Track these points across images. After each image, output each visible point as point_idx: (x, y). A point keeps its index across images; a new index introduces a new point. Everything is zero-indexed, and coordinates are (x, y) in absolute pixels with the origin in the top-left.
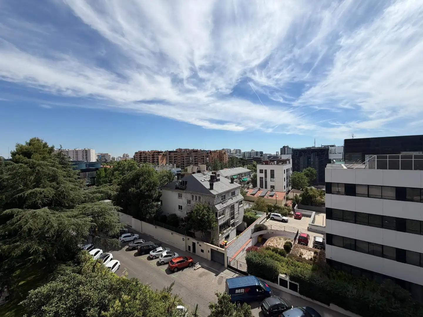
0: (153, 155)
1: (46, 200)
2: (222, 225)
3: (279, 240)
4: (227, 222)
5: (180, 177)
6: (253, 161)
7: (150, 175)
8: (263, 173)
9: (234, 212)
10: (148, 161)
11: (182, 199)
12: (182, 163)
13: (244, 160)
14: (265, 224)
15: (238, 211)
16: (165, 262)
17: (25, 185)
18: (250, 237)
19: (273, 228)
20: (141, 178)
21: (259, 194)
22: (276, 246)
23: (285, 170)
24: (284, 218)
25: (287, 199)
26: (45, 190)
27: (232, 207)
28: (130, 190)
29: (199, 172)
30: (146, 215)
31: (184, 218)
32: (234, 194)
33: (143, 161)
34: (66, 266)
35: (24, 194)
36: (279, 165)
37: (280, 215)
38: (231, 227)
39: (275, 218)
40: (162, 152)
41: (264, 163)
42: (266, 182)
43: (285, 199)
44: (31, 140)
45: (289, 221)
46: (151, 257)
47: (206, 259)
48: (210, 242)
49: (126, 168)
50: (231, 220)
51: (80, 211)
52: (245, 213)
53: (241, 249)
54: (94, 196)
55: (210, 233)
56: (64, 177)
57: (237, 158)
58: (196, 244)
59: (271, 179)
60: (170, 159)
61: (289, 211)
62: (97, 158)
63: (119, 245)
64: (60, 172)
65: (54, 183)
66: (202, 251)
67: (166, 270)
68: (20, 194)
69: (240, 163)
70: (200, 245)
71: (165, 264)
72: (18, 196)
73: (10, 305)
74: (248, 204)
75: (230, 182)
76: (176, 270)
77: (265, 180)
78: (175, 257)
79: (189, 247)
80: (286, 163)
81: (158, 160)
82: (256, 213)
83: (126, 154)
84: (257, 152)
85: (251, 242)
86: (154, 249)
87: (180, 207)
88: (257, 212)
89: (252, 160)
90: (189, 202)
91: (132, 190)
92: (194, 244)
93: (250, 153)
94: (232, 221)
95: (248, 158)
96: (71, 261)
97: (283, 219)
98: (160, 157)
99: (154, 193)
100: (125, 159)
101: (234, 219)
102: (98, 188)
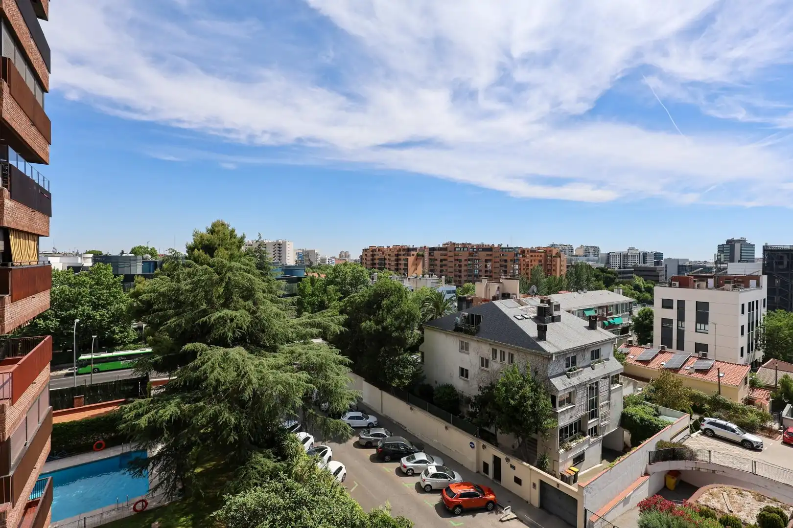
0: (397, 255)
1: (240, 334)
2: (566, 428)
3: (736, 496)
4: (580, 421)
5: (464, 305)
6: (634, 275)
7: (401, 297)
8: (671, 308)
9: (596, 399)
10: (387, 266)
11: (468, 355)
12: (458, 273)
13: (609, 273)
14: (685, 443)
15: (609, 399)
16: (434, 487)
17: (210, 302)
18: (643, 472)
19: (713, 460)
20: (384, 302)
21: (664, 363)
22: (731, 512)
23: (743, 305)
24: (749, 436)
25: (754, 385)
26: (238, 314)
27: (593, 388)
28: (363, 324)
29: (506, 296)
30: (392, 379)
31: (473, 398)
32: (598, 357)
33: (377, 266)
34: (264, 457)
35: (209, 318)
36: (723, 289)
37: (734, 427)
38: (588, 436)
39: (716, 433)
40: (415, 249)
41: (677, 283)
42: (681, 334)
43: (746, 383)
44: (214, 225)
45: (765, 448)
46: (405, 470)
47: (527, 502)
48: (536, 463)
49: (348, 280)
50: (589, 419)
51: (286, 357)
52: (624, 407)
53: (621, 497)
54: (307, 332)
55: (535, 442)
56: (264, 292)
57: (590, 267)
58: (503, 463)
59: (698, 325)
60: (430, 265)
61: (764, 418)
62: (296, 258)
63: (350, 433)
64: (259, 283)
65: (250, 303)
66: (518, 481)
67: (436, 506)
68: (205, 319)
69: (598, 281)
70: (513, 467)
71: (433, 491)
72: (202, 321)
73: (185, 505)
74: (632, 383)
75: (588, 325)
76: (458, 510)
77: (678, 326)
78: (455, 481)
79: (486, 466)
80: (747, 286)
81: (406, 265)
82: (657, 410)
83: (345, 251)
84: (645, 255)
85: (646, 485)
86: (409, 454)
87: (464, 373)
88: (661, 409)
89: (631, 272)
90: (484, 362)
91: (367, 324)
92: (497, 461)
93: (624, 257)
94: (591, 423)
95: (620, 268)
96: (270, 450)
97: (745, 441)
98: (411, 259)
99: (409, 336)
100: (344, 262)
101: (596, 416)
102: (312, 317)
